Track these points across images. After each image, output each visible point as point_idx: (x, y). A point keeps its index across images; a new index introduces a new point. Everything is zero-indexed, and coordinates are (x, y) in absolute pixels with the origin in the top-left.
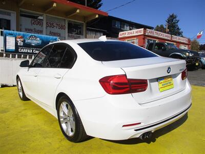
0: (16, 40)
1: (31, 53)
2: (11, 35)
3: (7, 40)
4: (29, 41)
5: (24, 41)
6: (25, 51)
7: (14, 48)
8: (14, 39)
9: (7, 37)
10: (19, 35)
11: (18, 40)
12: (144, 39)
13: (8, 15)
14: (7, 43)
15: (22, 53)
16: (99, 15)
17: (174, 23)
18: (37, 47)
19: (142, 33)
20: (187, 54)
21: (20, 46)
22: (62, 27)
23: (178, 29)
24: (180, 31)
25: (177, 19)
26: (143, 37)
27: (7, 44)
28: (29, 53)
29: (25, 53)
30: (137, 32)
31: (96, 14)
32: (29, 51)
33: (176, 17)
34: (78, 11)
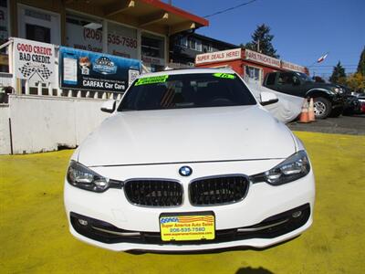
0: (78, 65)
1: (101, 88)
2: (71, 55)
3: (65, 65)
4: (99, 67)
5: (90, 67)
6: (92, 84)
7: (76, 80)
8: (75, 62)
9: (65, 59)
10: (83, 55)
11: (82, 64)
12: (241, 66)
13: (47, 19)
14: (65, 69)
15: (88, 87)
16: (196, 23)
17: (266, 41)
18: (111, 77)
19: (239, 57)
20: (337, 90)
21: (86, 76)
22: (132, 44)
23: (272, 50)
24: (276, 54)
25: (270, 34)
26: (240, 63)
27: (65, 72)
28: (98, 88)
29: (92, 88)
30: (228, 55)
31: (192, 22)
32: (98, 85)
33: (267, 31)
34: (166, 16)
